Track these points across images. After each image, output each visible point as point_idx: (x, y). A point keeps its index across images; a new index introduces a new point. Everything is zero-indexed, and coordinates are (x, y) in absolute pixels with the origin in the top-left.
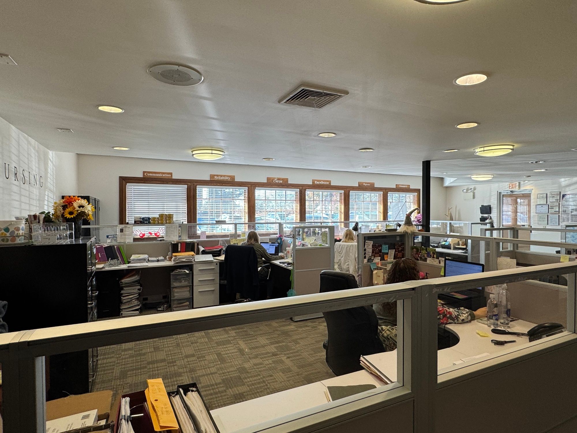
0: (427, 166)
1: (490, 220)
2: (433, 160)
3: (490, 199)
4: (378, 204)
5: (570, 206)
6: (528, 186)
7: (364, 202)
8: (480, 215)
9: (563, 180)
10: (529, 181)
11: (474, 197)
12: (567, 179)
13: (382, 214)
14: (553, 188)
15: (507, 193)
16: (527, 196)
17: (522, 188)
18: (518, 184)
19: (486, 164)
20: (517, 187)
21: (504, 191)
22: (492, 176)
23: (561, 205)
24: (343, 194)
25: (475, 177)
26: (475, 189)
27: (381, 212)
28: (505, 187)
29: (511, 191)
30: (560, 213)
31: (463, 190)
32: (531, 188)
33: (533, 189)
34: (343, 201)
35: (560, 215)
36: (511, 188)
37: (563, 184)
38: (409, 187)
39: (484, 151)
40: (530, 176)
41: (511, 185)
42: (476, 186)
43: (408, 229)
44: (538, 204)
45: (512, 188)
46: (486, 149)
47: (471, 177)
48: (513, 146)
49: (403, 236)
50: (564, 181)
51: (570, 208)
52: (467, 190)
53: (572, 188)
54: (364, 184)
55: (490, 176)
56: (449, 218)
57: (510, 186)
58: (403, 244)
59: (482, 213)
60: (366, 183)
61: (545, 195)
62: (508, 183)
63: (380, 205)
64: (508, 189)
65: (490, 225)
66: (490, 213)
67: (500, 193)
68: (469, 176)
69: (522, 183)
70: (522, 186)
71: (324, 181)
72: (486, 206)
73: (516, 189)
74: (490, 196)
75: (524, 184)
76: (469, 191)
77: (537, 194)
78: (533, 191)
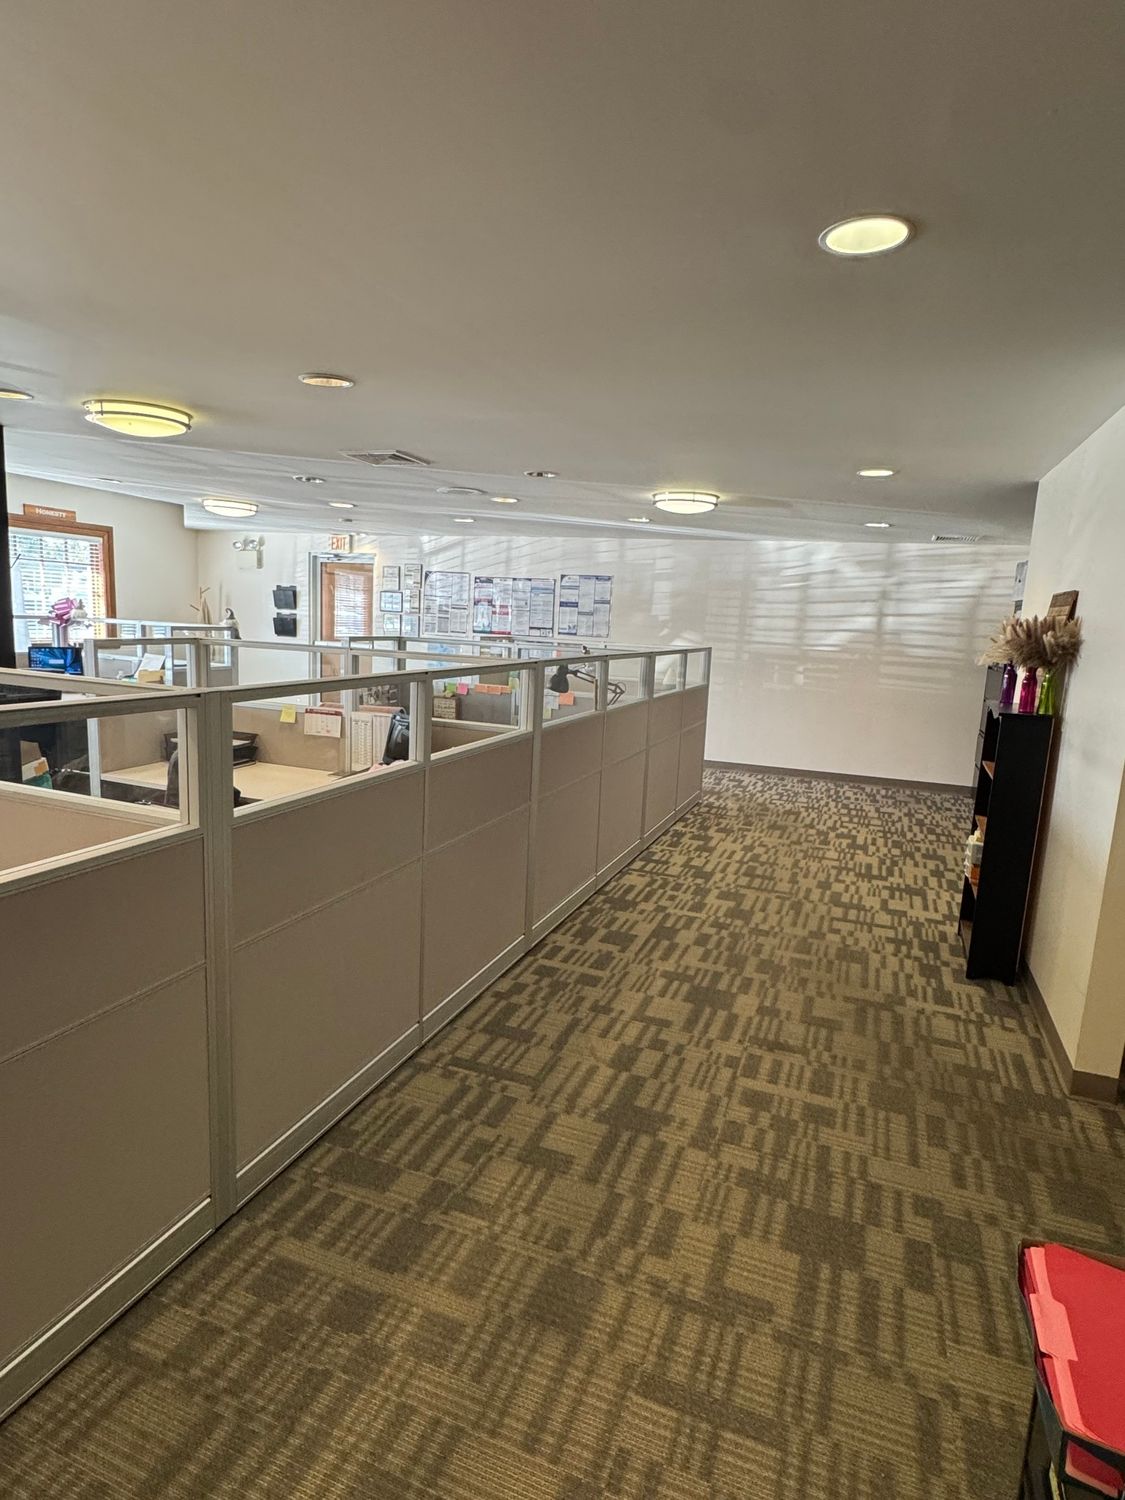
3: (294, 572)
5: (438, 599)
6: (366, 548)
8: (273, 612)
9: (425, 538)
10: (366, 533)
11: (260, 564)
12: (433, 537)
14: (411, 556)
15: (328, 558)
16: (364, 569)
17: (356, 551)
18: (347, 540)
20: (347, 547)
21: (322, 553)
22: (254, 508)
23: (422, 595)
25: (210, 504)
26: (261, 543)
28: (320, 542)
29: (336, 556)
30: (422, 611)
31: (234, 544)
32: (374, 551)
33: (376, 555)
35: (421, 615)
36: (335, 546)
37: (427, 548)
38: (74, 518)
41: (335, 540)
44: (385, 588)
45: (337, 547)
46: (107, 407)
48: (190, 417)
50: (427, 541)
51: (438, 603)
52: (246, 543)
53: (441, 557)
55: (249, 507)
56: (200, 615)
57: (333, 543)
59: (278, 605)
61: (396, 570)
62: (327, 535)
64: (329, 550)
66: (295, 607)
67: (315, 557)
69: (356, 538)
70: (355, 545)
72: (285, 589)
73: (344, 551)
74: (295, 563)
75: (359, 540)
76: (248, 548)
77: (384, 567)
78: (376, 558)
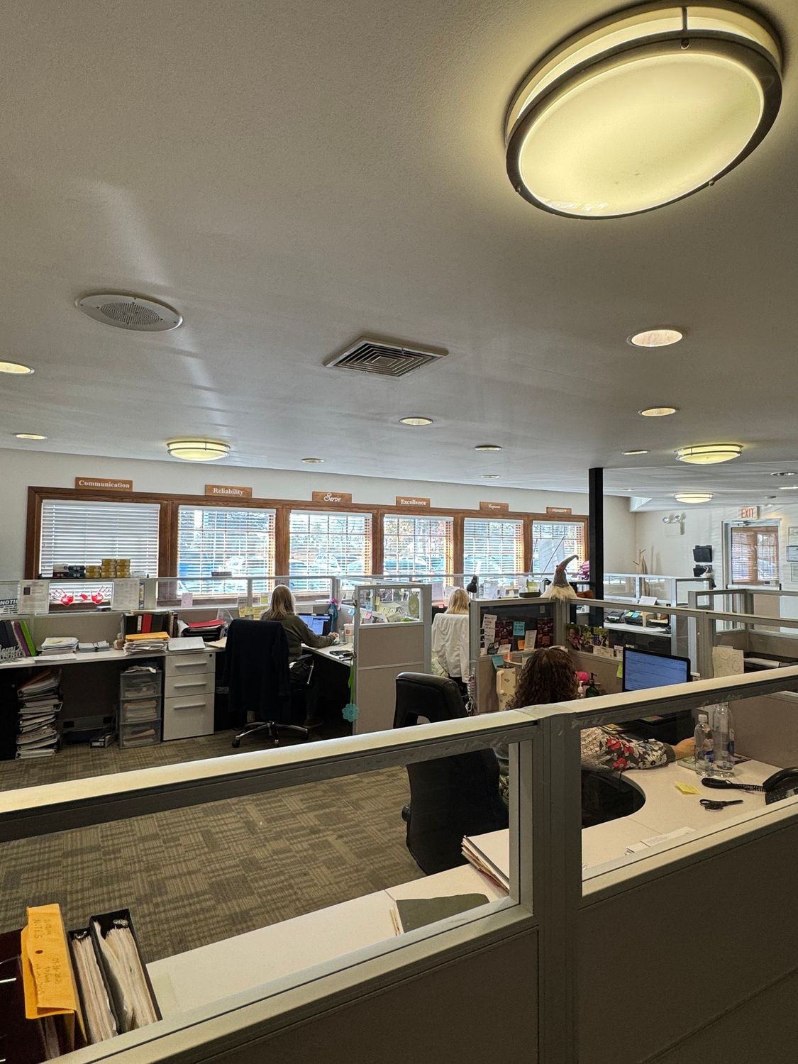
0: (596, 477)
1: (708, 574)
2: (607, 468)
3: (710, 536)
4: (515, 542)
6: (772, 514)
7: (490, 539)
8: (694, 564)
10: (774, 504)
11: (682, 532)
13: (523, 559)
15: (738, 525)
16: (772, 530)
17: (763, 518)
18: (755, 510)
19: (699, 475)
20: (755, 515)
21: (733, 521)
22: (711, 496)
24: (452, 523)
25: (683, 498)
26: (684, 517)
27: (521, 556)
28: (734, 513)
29: (745, 522)
31: (664, 520)
32: (778, 517)
33: (781, 519)
34: (452, 535)
36: (744, 515)
38: (571, 512)
39: (692, 454)
40: (775, 497)
41: (744, 511)
42: (685, 511)
43: (559, 592)
44: (790, 544)
45: (747, 516)
46: (694, 450)
47: (677, 496)
48: (741, 446)
49: (552, 605)
52: (671, 518)
54: (490, 506)
55: (708, 496)
56: (639, 568)
57: (742, 514)
58: (552, 620)
59: (696, 560)
60: (493, 504)
62: (738, 508)
63: (518, 544)
64: (739, 518)
65: (708, 582)
66: (711, 561)
67: (727, 524)
68: (673, 495)
69: (763, 507)
70: (762, 513)
71: (417, 500)
72: (703, 548)
73: (753, 518)
74: (711, 529)
75: (766, 510)
76: (674, 521)
77: (789, 528)
78: (781, 522)
